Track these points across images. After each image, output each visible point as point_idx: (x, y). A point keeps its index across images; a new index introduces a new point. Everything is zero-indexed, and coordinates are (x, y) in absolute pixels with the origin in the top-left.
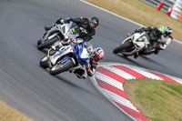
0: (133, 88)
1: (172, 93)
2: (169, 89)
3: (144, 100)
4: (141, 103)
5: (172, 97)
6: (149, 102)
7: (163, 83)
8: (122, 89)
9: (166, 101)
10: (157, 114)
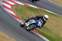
0: (14, 8)
1: (28, 9)
2: (26, 8)
3: (18, 12)
4: (17, 13)
5: (27, 11)
6: (20, 12)
7: (25, 6)
8: (11, 8)
9: (25, 12)
10: (23, 16)
